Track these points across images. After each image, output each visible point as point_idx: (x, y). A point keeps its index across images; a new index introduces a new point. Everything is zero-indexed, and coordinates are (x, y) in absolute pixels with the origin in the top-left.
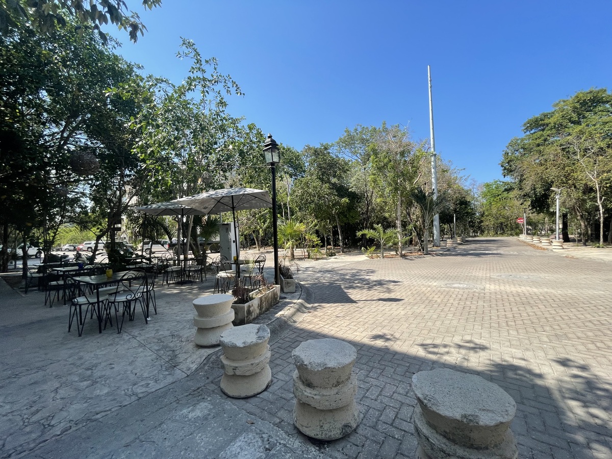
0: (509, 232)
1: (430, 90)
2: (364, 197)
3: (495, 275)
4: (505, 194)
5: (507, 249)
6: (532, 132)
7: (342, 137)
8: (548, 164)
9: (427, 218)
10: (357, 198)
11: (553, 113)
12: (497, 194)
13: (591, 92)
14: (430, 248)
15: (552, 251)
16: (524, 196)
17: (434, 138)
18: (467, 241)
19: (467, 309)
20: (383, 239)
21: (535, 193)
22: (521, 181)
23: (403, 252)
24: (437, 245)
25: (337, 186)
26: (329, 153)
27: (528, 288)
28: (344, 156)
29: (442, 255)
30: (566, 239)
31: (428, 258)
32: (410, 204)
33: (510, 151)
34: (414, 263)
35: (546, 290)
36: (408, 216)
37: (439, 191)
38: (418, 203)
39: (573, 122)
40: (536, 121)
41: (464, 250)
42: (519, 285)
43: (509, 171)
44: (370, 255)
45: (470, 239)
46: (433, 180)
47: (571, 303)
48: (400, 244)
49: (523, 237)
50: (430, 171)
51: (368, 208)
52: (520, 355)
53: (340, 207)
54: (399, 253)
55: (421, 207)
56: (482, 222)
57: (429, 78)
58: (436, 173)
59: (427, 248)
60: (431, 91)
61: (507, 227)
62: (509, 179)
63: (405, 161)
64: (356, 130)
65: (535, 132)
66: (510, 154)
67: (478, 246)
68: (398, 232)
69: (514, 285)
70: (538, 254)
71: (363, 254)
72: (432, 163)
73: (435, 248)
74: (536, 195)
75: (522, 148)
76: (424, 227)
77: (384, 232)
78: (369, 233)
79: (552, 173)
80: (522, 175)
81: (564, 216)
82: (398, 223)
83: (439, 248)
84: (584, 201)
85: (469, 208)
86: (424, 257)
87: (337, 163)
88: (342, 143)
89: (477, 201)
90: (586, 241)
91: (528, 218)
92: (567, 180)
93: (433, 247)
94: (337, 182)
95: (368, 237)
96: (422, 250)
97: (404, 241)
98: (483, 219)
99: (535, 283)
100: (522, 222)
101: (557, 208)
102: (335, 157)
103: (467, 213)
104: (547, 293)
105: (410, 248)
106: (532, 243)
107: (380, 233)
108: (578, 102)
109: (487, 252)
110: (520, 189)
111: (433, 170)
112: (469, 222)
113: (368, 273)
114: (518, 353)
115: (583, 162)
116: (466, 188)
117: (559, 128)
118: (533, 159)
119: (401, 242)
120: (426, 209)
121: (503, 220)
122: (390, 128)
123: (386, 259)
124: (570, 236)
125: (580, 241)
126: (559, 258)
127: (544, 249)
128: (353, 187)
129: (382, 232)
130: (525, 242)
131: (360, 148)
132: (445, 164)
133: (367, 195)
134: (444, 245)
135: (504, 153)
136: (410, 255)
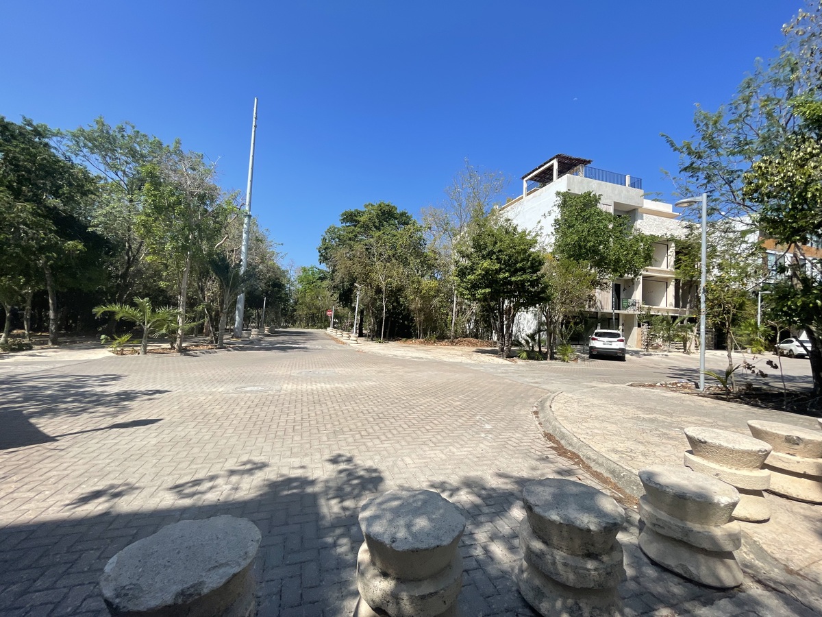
0: (319, 324)
1: (253, 130)
2: (124, 249)
3: (295, 372)
4: (319, 283)
5: (314, 342)
6: (347, 224)
7: (87, 129)
8: (356, 259)
9: (227, 296)
10: (107, 246)
11: (364, 213)
12: (312, 281)
13: (388, 206)
14: (227, 339)
15: (349, 345)
16: (334, 287)
17: (251, 194)
18: (277, 332)
19: (254, 419)
20: (148, 323)
21: (343, 285)
22: (334, 271)
23: (184, 345)
24: (237, 335)
25: (58, 214)
26: (46, 145)
27: (323, 385)
28: (86, 163)
29: (242, 349)
30: (361, 335)
31: (221, 353)
32: (204, 275)
33: (327, 238)
34: (197, 361)
35: (337, 385)
36: (199, 292)
37: (249, 264)
38: (216, 274)
39: (376, 227)
40: (351, 215)
41: (271, 343)
42: (316, 382)
43: (324, 258)
44: (119, 349)
45: (281, 329)
46: (243, 249)
47: (352, 396)
48: (179, 332)
49: (330, 330)
50: (241, 236)
51: (128, 269)
52: (297, 465)
53: (58, 255)
54: (176, 346)
55: (221, 281)
56: (295, 310)
57: (255, 114)
58: (248, 239)
59: (222, 340)
60: (255, 131)
61: (318, 319)
62: (324, 267)
63: (206, 211)
64: (122, 130)
65: (349, 226)
66: (327, 241)
67: (285, 338)
68: (179, 313)
69: (311, 383)
70: (338, 348)
71: (103, 347)
72: (245, 226)
73: (234, 340)
74: (344, 289)
75: (338, 238)
76: (222, 309)
77: (153, 311)
78: (121, 311)
79: (357, 269)
80: (335, 266)
81: (361, 312)
82: (181, 299)
83: (240, 340)
84: (375, 299)
85: (283, 292)
86: (216, 352)
87: (65, 172)
88: (85, 138)
89: (292, 285)
90: (373, 336)
91: (336, 310)
92: (366, 278)
93: (232, 338)
94: (60, 206)
95: (118, 317)
96: (214, 342)
97: (187, 327)
98: (296, 307)
99: (329, 379)
100: (330, 314)
101: (357, 304)
102: (62, 158)
103: (280, 298)
104: (336, 388)
105: (197, 339)
106: (335, 337)
107: (144, 313)
108: (380, 210)
109: (294, 346)
110: (332, 280)
111: (244, 235)
112: (282, 309)
113: (103, 380)
114: (296, 462)
115: (378, 265)
116: (283, 268)
117: (366, 228)
118: (343, 251)
119: (182, 330)
120: (228, 286)
121: (315, 311)
122: (186, 153)
123: (149, 356)
124: (364, 332)
125: (369, 336)
126: (353, 352)
127: (344, 343)
128: (97, 226)
129: (148, 311)
130: (330, 336)
131: (126, 162)
132: (261, 231)
133: (130, 247)
134: (246, 335)
135: (322, 238)
136: (195, 348)
